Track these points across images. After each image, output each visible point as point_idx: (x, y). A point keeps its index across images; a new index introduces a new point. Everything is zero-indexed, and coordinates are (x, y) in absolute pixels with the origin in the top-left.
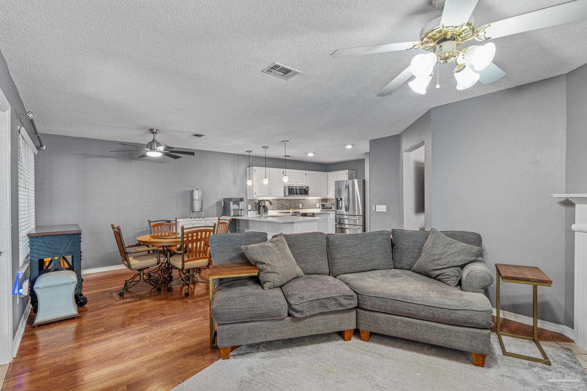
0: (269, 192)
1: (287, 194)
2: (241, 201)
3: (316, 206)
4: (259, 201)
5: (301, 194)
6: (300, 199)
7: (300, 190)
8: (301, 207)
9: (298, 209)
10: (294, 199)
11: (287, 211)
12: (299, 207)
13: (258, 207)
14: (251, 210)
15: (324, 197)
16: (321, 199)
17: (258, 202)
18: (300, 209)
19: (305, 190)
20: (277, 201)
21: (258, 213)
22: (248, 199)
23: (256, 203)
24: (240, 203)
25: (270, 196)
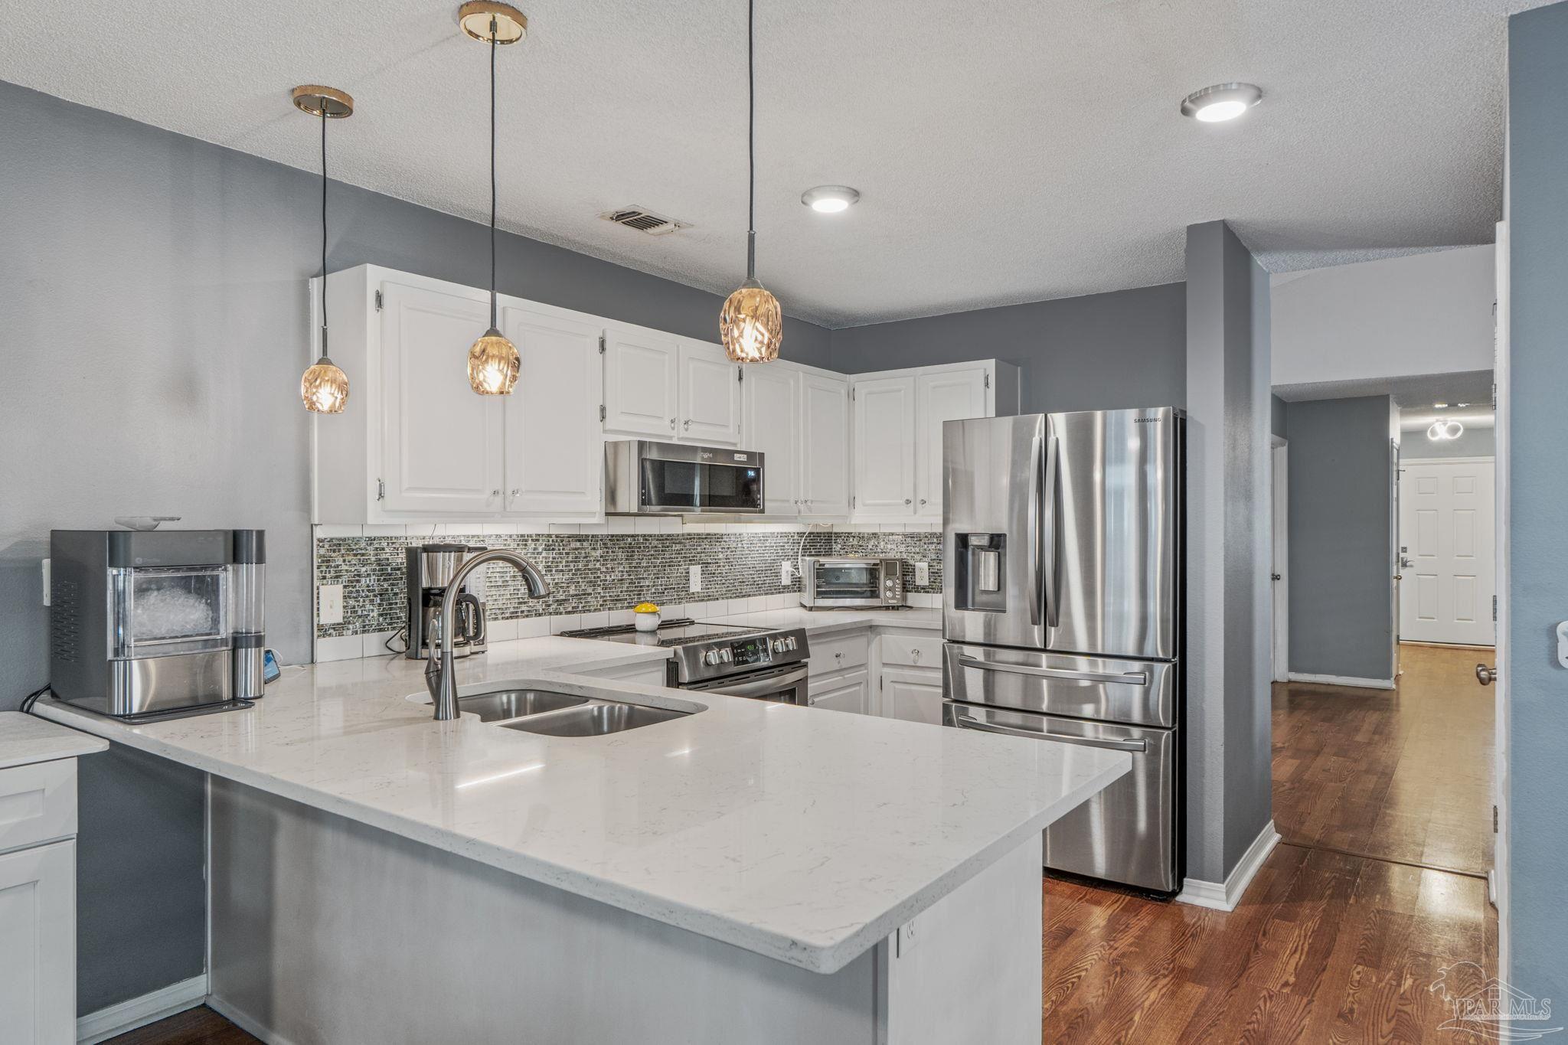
0: (499, 487)
1: (629, 498)
2: (236, 559)
3: (777, 575)
4: (413, 555)
5: (712, 501)
6: (690, 537)
7: (712, 472)
8: (696, 585)
9: (679, 600)
10: (661, 538)
11: (618, 617)
12: (686, 588)
13: (401, 600)
14: (339, 628)
15: (824, 524)
16: (801, 534)
17: (401, 559)
18: (692, 598)
19: (740, 472)
20: (548, 548)
21: (398, 645)
22: (319, 533)
23: (383, 570)
24: (226, 577)
25: (504, 515)
